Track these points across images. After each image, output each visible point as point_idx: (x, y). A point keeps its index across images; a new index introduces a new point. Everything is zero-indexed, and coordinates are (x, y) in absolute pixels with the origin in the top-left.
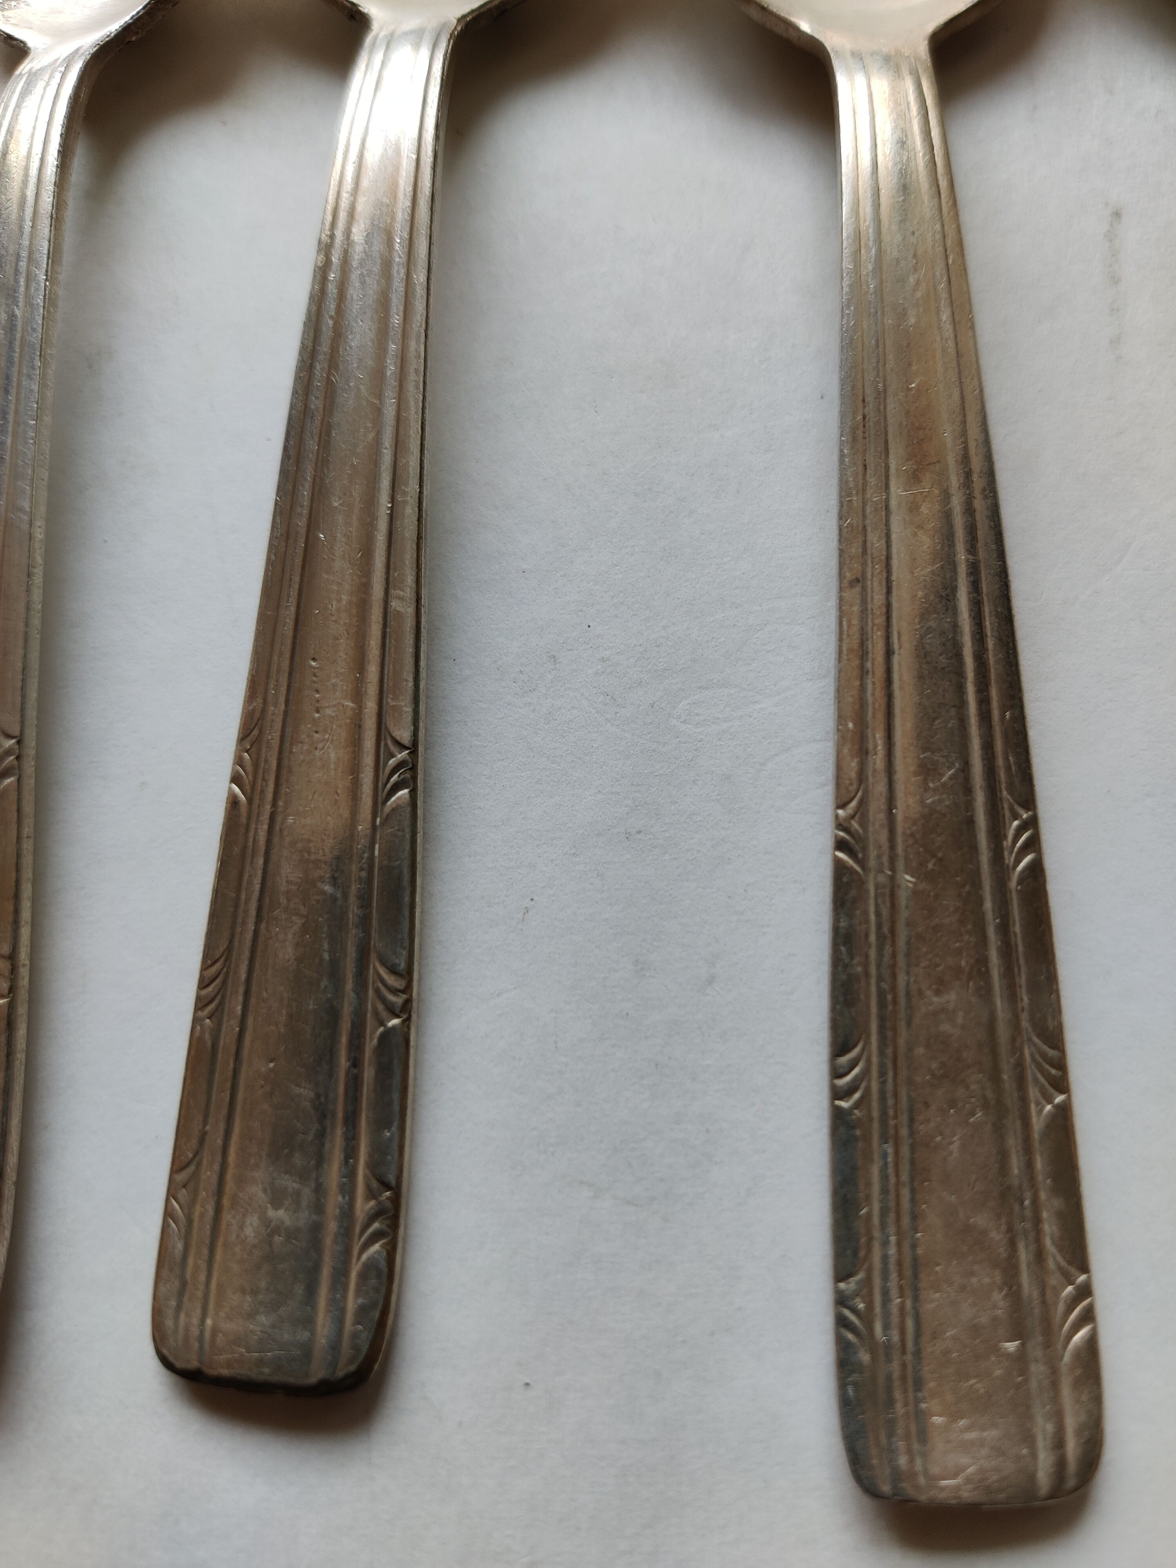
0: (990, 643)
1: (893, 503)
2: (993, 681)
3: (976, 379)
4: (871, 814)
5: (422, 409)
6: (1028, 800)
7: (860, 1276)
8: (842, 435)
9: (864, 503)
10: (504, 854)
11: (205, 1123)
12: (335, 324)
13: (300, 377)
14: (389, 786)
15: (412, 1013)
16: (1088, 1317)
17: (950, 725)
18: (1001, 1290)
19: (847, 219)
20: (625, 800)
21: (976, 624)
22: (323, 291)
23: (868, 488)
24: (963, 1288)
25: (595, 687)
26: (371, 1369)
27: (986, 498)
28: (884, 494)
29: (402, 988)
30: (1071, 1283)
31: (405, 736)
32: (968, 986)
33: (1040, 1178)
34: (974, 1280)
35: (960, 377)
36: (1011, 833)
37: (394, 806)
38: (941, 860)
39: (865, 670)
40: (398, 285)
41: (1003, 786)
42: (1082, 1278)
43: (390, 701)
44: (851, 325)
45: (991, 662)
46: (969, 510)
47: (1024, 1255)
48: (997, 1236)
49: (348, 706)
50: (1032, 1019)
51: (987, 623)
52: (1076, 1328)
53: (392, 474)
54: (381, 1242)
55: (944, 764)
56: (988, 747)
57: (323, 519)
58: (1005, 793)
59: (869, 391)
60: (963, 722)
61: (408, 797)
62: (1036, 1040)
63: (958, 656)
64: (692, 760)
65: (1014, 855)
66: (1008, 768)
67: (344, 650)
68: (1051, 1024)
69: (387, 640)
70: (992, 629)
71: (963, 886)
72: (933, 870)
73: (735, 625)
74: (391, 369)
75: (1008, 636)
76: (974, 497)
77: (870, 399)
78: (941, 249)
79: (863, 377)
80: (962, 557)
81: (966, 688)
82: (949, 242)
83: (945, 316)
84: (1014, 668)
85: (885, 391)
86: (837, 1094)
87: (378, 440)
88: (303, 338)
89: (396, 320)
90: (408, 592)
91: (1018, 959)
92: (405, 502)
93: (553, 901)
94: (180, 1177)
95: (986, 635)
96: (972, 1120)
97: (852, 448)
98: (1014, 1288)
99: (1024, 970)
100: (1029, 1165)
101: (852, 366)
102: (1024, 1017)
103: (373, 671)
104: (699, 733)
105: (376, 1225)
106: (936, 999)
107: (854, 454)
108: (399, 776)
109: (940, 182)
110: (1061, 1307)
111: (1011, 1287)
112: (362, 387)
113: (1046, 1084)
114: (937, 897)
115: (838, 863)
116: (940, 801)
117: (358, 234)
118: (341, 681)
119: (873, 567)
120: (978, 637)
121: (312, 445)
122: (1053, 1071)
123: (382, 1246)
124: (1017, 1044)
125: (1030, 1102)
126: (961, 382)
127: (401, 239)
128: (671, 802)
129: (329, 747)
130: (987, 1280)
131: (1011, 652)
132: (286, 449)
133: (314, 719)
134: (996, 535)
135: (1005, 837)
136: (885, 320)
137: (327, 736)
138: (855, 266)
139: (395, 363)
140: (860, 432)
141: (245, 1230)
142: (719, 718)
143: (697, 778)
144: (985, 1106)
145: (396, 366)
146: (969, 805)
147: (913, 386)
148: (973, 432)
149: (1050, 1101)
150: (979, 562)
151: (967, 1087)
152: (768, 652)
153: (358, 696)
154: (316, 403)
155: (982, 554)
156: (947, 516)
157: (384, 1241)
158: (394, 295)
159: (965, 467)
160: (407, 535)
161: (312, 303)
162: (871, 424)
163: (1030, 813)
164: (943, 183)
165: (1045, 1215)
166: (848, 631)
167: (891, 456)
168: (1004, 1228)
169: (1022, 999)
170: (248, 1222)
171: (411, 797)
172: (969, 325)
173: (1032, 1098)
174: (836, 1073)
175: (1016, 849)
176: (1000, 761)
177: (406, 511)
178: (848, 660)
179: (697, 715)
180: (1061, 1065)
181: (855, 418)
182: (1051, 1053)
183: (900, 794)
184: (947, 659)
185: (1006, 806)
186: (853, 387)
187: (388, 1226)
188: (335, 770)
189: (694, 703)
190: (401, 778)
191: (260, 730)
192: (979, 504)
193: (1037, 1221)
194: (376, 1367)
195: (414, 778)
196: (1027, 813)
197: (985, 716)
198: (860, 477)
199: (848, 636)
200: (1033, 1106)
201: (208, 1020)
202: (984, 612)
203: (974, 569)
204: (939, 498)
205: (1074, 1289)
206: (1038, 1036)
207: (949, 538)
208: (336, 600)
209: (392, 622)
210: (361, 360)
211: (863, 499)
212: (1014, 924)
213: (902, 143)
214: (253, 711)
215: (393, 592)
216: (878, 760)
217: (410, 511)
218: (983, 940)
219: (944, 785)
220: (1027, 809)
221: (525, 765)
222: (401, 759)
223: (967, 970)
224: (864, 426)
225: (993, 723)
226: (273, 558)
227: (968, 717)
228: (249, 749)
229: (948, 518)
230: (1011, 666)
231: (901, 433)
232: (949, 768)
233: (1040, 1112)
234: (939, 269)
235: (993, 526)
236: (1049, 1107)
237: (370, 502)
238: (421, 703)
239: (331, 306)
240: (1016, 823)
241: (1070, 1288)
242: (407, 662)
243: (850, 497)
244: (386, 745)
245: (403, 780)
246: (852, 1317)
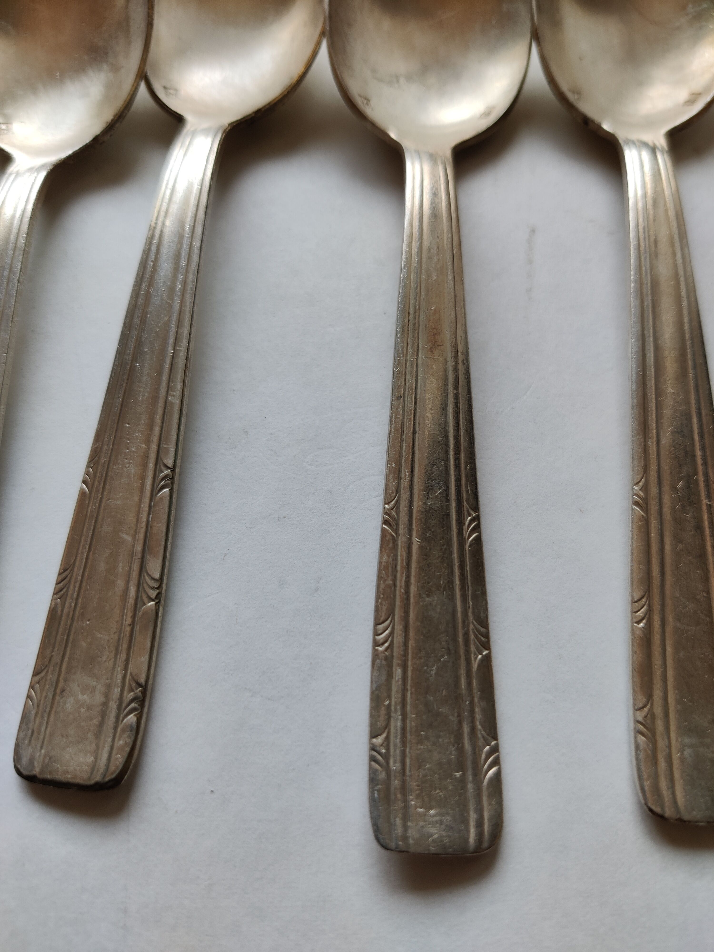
0: (462, 432)
1: (420, 362)
2: (462, 450)
3: (463, 308)
4: (401, 507)
5: (193, 306)
6: (476, 508)
7: (384, 735)
8: (397, 328)
9: (406, 361)
10: (216, 527)
11: (53, 651)
12: (154, 265)
13: (135, 289)
14: (159, 486)
15: (161, 600)
16: (497, 762)
17: (441, 469)
18: (454, 746)
19: (407, 227)
20: (278, 501)
21: (456, 422)
22: (149, 249)
23: (408, 354)
24: (434, 744)
25: (267, 447)
26: (123, 778)
27: (464, 364)
28: (416, 358)
29: (157, 586)
30: (489, 744)
31: (170, 463)
32: (443, 594)
33: (475, 691)
34: (440, 740)
35: (455, 307)
36: (467, 522)
37: (161, 496)
38: (433, 532)
39: (402, 439)
40: (185, 247)
41: (464, 500)
42: (493, 743)
43: (164, 445)
44: (405, 277)
45: (462, 441)
46: (456, 370)
47: (466, 729)
48: (453, 719)
49: (143, 447)
50: (473, 612)
51: (461, 423)
52: (490, 768)
53: (175, 337)
54: (134, 714)
55: (437, 487)
56: (458, 480)
57: (140, 357)
58: (465, 503)
59: (411, 309)
60: (447, 468)
61: (168, 492)
62: (475, 623)
63: (447, 437)
64: (313, 483)
65: (468, 533)
66: (467, 492)
67: (144, 419)
68: (482, 615)
69: (166, 416)
70: (463, 426)
71: (443, 545)
72: (429, 537)
73: (337, 420)
74: (179, 287)
75: (470, 430)
76: (458, 363)
77: (411, 312)
78: (451, 246)
79: (409, 302)
80: (451, 390)
81: (449, 452)
82: (454, 243)
83: (450, 277)
84: (472, 445)
85: (419, 309)
86: (376, 644)
87: (169, 321)
88: (138, 271)
89: (183, 263)
90: (178, 393)
91: (468, 583)
92: (180, 350)
93: (240, 550)
94: (37, 678)
95: (460, 428)
96: (442, 659)
97: (402, 335)
98: (460, 745)
99: (470, 588)
100: (469, 684)
101: (404, 296)
102: (470, 611)
103: (157, 430)
104: (317, 470)
105: (133, 705)
106: (427, 599)
107: (403, 337)
108: (165, 482)
109: (452, 215)
110: (483, 756)
111: (458, 745)
112: (164, 295)
113: (479, 645)
114: (430, 549)
115: (383, 530)
116: (435, 504)
117: (168, 223)
118: (141, 434)
119: (409, 391)
120: (456, 428)
121: (137, 321)
122: (483, 639)
123: (135, 715)
124: (466, 624)
125: (471, 653)
126: (456, 309)
127: (189, 226)
128: (302, 503)
129: (131, 467)
130: (447, 741)
131: (471, 437)
132: (125, 323)
133: (125, 452)
134: (467, 382)
135: (464, 524)
136: (422, 276)
137: (131, 461)
138: (409, 249)
139: (181, 284)
140: (406, 327)
141: (66, 705)
142: (327, 463)
143: (315, 492)
144: (449, 652)
145: (181, 286)
146: (448, 507)
147: (433, 308)
148: (460, 333)
149: (481, 654)
150: (459, 394)
151: (441, 644)
152: (353, 432)
153: (148, 442)
154: (140, 301)
155: (460, 390)
156: (446, 370)
157: (136, 713)
158: (184, 252)
159: (455, 349)
160: (180, 366)
161: (144, 254)
162: (412, 324)
163: (477, 514)
164: (454, 216)
165: (477, 710)
166: (395, 420)
167: (420, 340)
168: (456, 714)
169: (469, 602)
170: (68, 701)
171: (170, 492)
172: (461, 283)
173: (472, 651)
174: (376, 633)
175: (469, 530)
176: (464, 488)
177: (181, 354)
178: (394, 434)
179: (317, 461)
180: (487, 636)
181: (404, 321)
182: (482, 630)
183: (416, 499)
184: (442, 438)
185: (465, 509)
186: (404, 306)
187: (139, 705)
188: (134, 477)
189: (315, 456)
190: (166, 483)
191: (99, 458)
192: (460, 367)
193: (472, 712)
194: (126, 777)
195: (172, 483)
196: (475, 513)
197: (457, 466)
198: (405, 349)
199: (395, 422)
200: (472, 655)
201: (59, 600)
202: (460, 417)
203: (456, 397)
204: (442, 362)
205: (490, 748)
206: (476, 621)
207: (446, 380)
208: (142, 395)
209: (168, 407)
210: (164, 282)
211: (406, 359)
212: (467, 566)
213: (435, 194)
214: (97, 448)
215: (170, 392)
216: (405, 482)
217: (182, 355)
218: (452, 572)
219: (437, 497)
220: (476, 512)
221: (229, 483)
222: (167, 474)
223: (443, 586)
224: (408, 325)
225: (461, 470)
226: (113, 375)
227: (450, 466)
228: (92, 467)
229: (445, 372)
230: (471, 444)
231: (425, 330)
232: (439, 489)
233: (476, 658)
234: (448, 255)
235: (467, 378)
236: (480, 656)
237: (163, 350)
238: (180, 447)
239: (152, 256)
240: (470, 518)
241: (488, 748)
242: (174, 426)
243: (400, 357)
244: (160, 466)
245: (167, 484)
246: (379, 757)
